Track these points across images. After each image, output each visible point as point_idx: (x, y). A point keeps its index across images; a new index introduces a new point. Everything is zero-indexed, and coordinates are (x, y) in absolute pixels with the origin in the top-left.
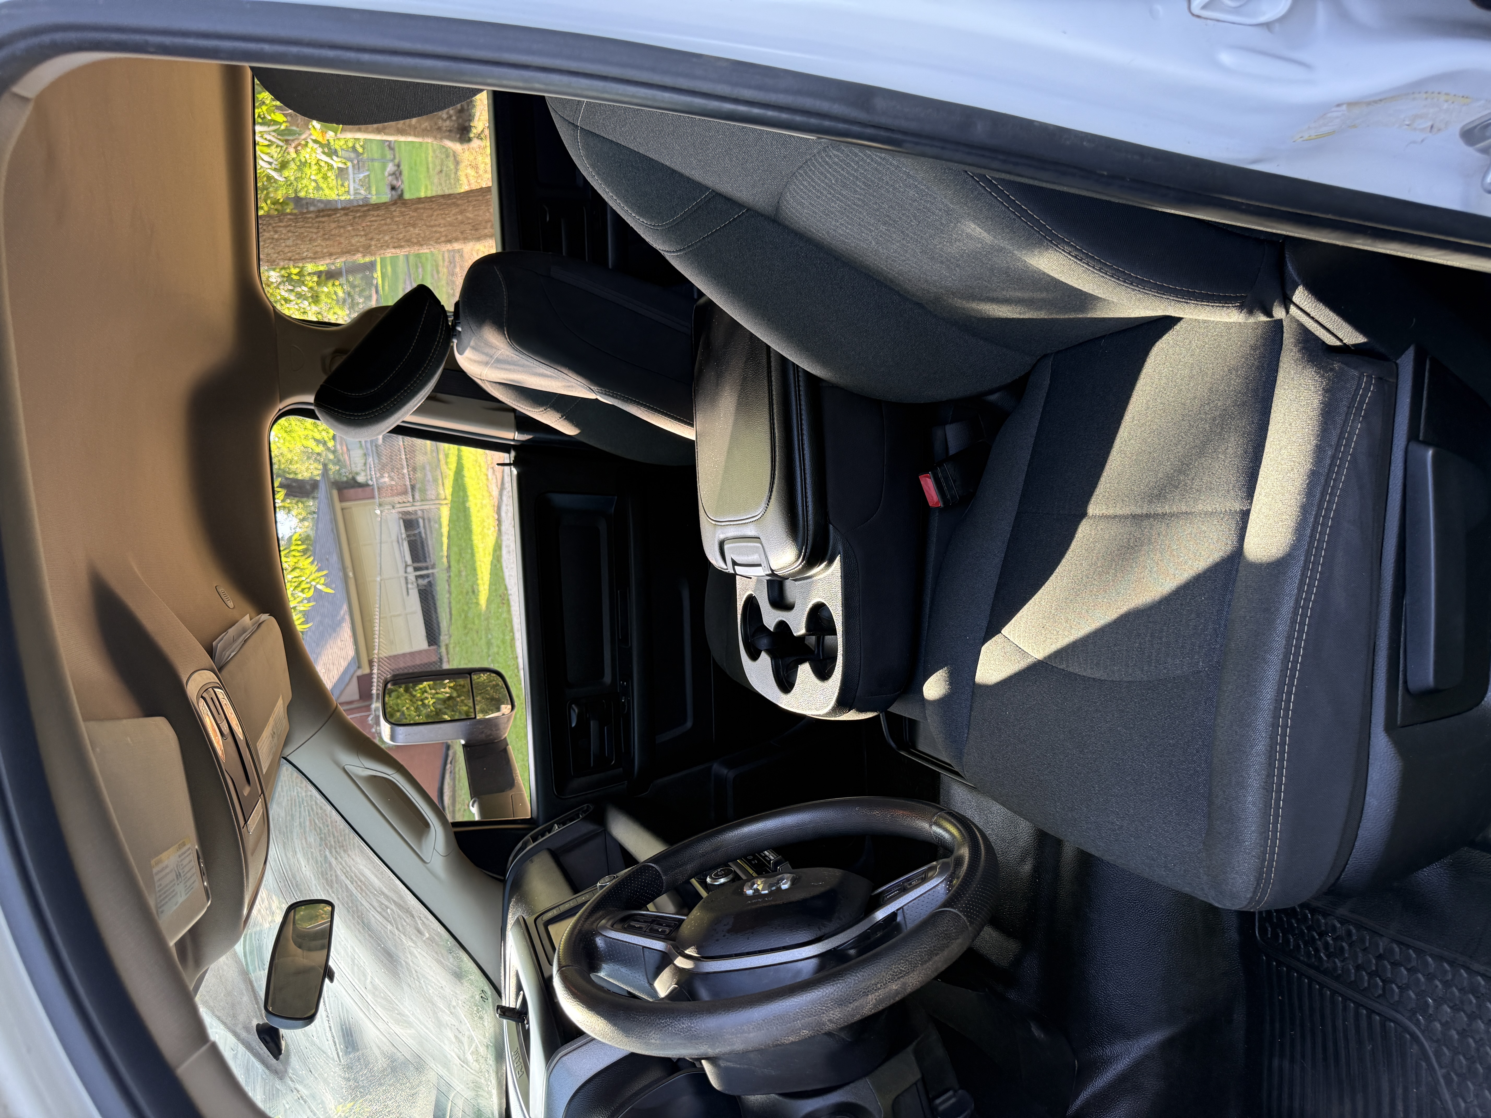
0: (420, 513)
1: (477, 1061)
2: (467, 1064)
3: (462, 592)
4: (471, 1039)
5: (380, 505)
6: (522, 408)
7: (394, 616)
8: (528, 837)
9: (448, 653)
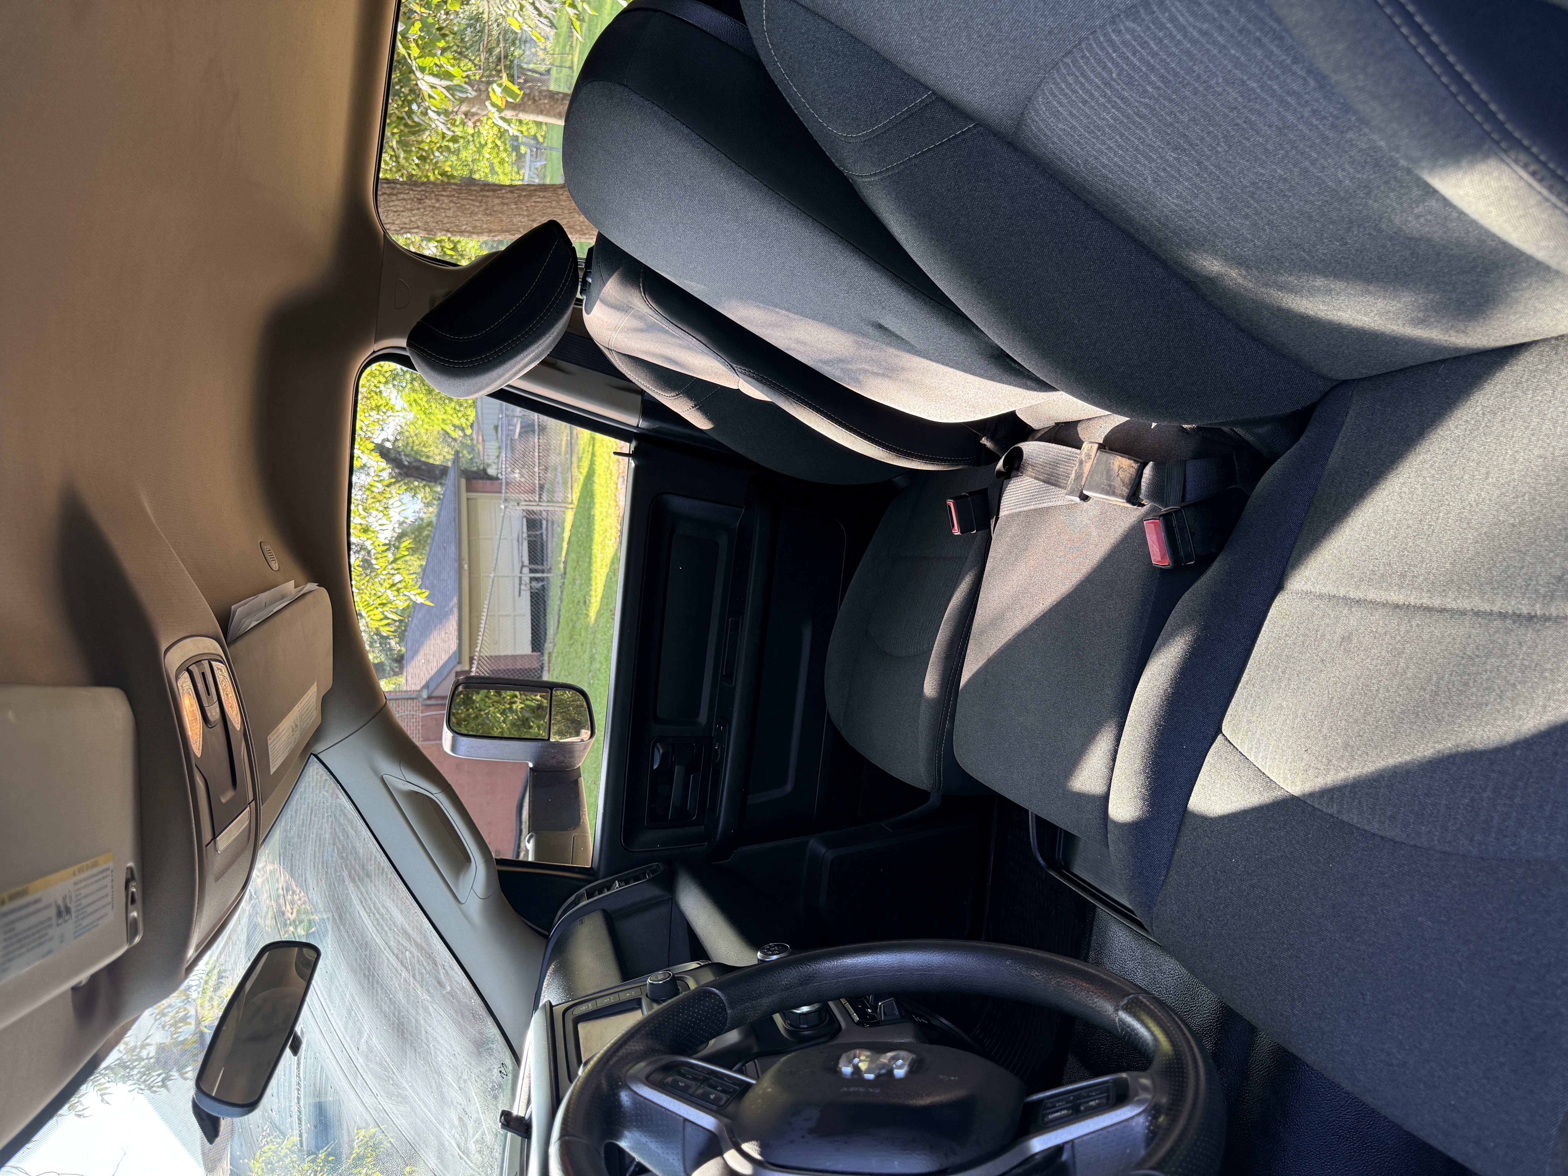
0: (544, 514)
1: (480, 1152)
2: (467, 1156)
3: (573, 601)
4: (478, 1121)
5: (506, 500)
6: (651, 390)
7: (503, 616)
8: (583, 890)
9: (549, 662)
